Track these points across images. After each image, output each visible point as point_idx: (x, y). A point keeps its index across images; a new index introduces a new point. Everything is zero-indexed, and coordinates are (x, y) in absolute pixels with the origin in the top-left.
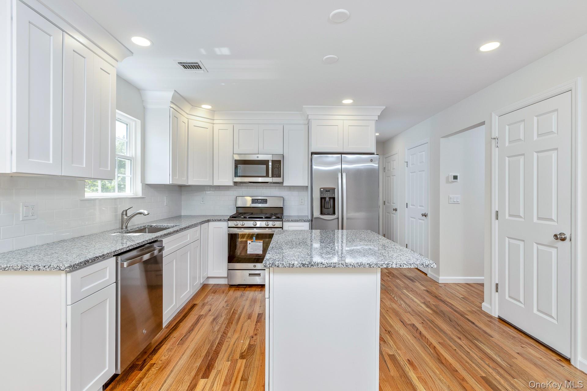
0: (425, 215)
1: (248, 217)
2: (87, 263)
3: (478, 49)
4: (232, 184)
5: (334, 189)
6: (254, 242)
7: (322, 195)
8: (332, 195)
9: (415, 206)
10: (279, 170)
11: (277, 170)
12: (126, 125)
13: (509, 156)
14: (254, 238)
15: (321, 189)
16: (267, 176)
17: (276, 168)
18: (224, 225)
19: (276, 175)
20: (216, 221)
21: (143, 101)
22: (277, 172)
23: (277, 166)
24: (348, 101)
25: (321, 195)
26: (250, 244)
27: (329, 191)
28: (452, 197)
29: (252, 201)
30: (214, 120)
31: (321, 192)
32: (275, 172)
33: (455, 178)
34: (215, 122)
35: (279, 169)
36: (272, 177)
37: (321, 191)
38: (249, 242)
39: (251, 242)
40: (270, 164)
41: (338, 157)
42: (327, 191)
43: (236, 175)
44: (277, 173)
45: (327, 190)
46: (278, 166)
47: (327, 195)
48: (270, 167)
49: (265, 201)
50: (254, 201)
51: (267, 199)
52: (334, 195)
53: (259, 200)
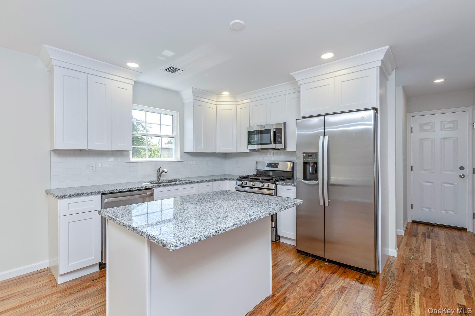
2: (72, 196)
4: (249, 151)
5: (315, 154)
7: (304, 160)
12: (172, 116)
15: (303, 154)
16: (271, 143)
19: (278, 142)
20: (231, 179)
21: (182, 99)
22: (279, 139)
27: (311, 156)
30: (237, 102)
31: (304, 157)
35: (280, 136)
36: (275, 143)
40: (272, 132)
41: (321, 120)
42: (309, 156)
43: (250, 144)
44: (279, 140)
45: (310, 155)
46: (280, 134)
47: (311, 160)
48: (272, 135)
49: (277, 165)
50: (268, 165)
51: (278, 164)
52: (316, 160)
53: (272, 165)
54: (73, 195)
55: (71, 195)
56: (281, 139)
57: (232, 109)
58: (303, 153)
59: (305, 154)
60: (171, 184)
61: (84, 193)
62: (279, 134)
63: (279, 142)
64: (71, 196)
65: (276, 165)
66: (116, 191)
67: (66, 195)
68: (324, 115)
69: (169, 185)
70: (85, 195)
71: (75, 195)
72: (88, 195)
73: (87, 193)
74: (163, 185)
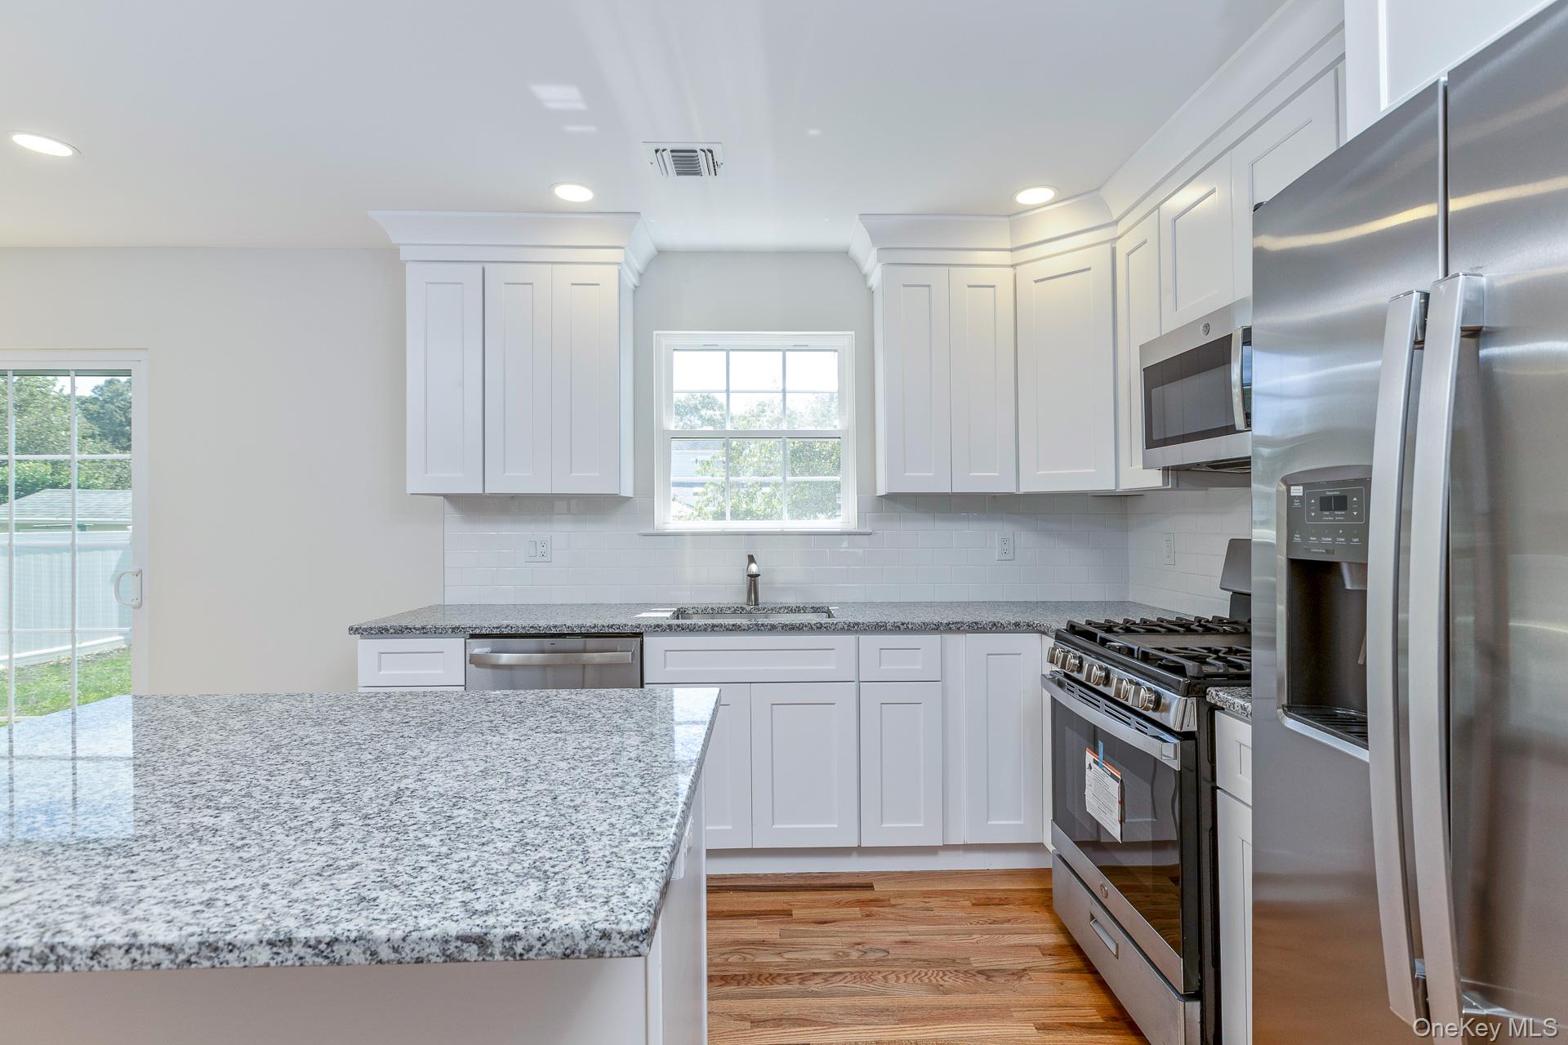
4: (1160, 480)
6: (1101, 766)
7: (1297, 539)
14: (1101, 747)
15: (1289, 491)
16: (1235, 426)
25: (1290, 539)
26: (1090, 767)
31: (1293, 514)
34: (1120, 228)
37: (1290, 499)
38: (1089, 757)
39: (1095, 762)
42: (1326, 505)
43: (1150, 441)
45: (1329, 494)
54: (387, 630)
55: (383, 629)
57: (1089, 269)
58: (1288, 482)
59: (1297, 491)
60: (714, 626)
61: (414, 628)
64: (382, 633)
66: (505, 631)
67: (371, 629)
69: (705, 630)
70: (417, 632)
71: (392, 631)
72: (426, 633)
73: (423, 628)
74: (678, 626)
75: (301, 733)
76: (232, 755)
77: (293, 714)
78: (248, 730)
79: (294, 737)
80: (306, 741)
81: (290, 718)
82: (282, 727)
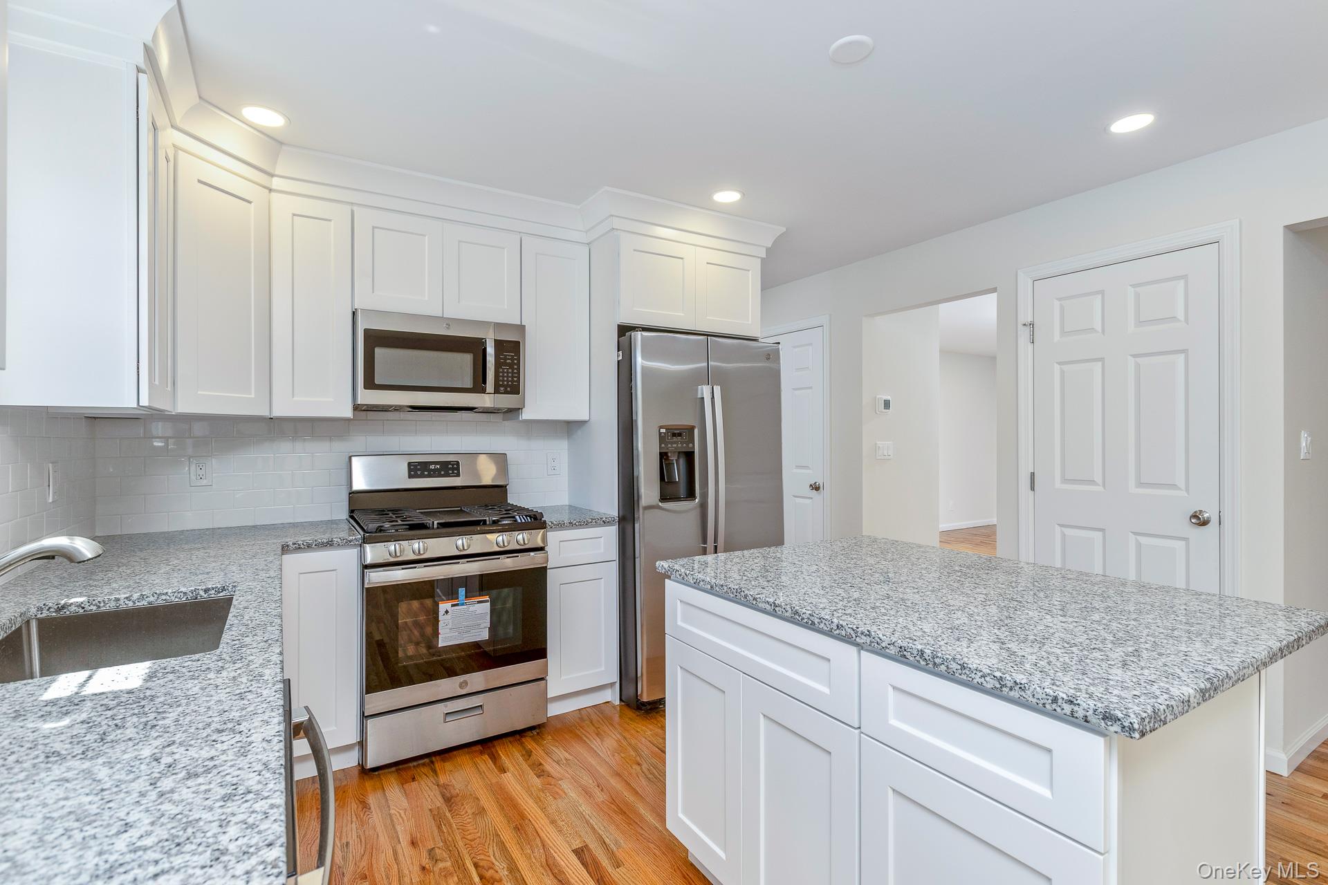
0: (816, 488)
1: (436, 523)
3: (1106, 130)
4: (348, 413)
5: (692, 429)
6: (463, 604)
7: (663, 445)
8: (688, 445)
9: (810, 469)
10: (513, 373)
11: (508, 373)
13: (1061, 362)
14: (462, 591)
15: (659, 430)
17: (506, 364)
18: (344, 561)
19: (506, 387)
20: (309, 546)
22: (508, 377)
23: (509, 359)
24: (727, 197)
25: (660, 445)
26: (447, 612)
27: (680, 435)
28: (881, 446)
29: (410, 470)
30: (272, 175)
31: (662, 438)
32: (503, 377)
33: (887, 404)
34: (276, 183)
35: (513, 369)
36: (497, 391)
37: (660, 433)
38: (443, 606)
39: (453, 606)
40: (490, 350)
41: (699, 343)
42: (674, 435)
43: (370, 384)
44: (508, 381)
45: (676, 433)
46: (512, 359)
47: (677, 445)
48: (491, 360)
49: (453, 469)
50: (416, 470)
51: (458, 462)
52: (691, 445)
53: (432, 467)
56: (515, 379)
57: (250, 202)
58: (661, 427)
59: (663, 431)
62: (508, 361)
63: (510, 386)
65: (449, 468)
68: (708, 335)
75: (917, 596)
76: (959, 593)
77: (917, 615)
78: (952, 608)
79: (922, 594)
80: (916, 590)
81: (920, 610)
82: (928, 604)
